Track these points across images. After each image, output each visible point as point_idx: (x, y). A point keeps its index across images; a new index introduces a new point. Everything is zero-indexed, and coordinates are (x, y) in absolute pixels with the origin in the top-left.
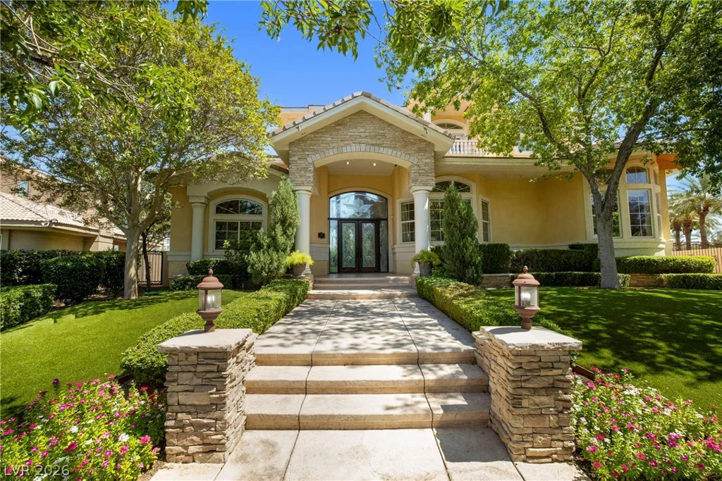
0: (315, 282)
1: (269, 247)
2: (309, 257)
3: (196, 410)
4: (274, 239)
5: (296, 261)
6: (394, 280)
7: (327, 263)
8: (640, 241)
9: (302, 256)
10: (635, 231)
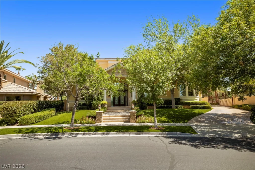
0: (108, 108)
1: (97, 100)
2: (107, 102)
3: (99, 118)
4: (98, 98)
5: (104, 103)
6: (127, 108)
7: (110, 103)
8: (191, 97)
9: (105, 102)
10: (189, 95)
